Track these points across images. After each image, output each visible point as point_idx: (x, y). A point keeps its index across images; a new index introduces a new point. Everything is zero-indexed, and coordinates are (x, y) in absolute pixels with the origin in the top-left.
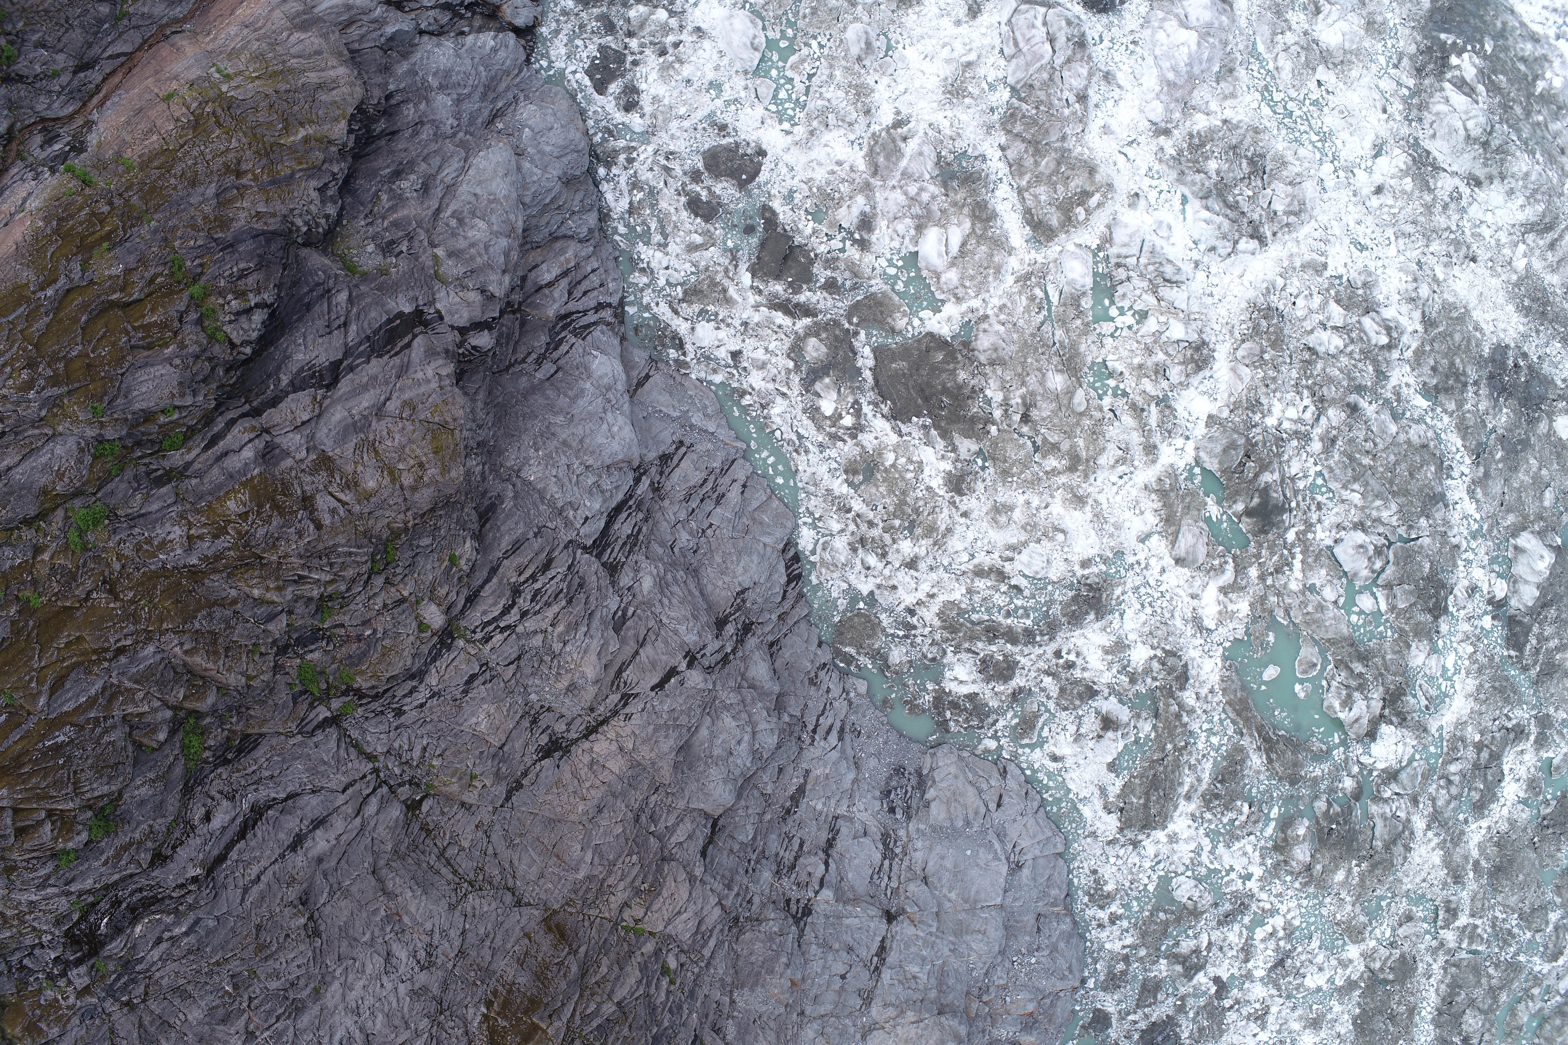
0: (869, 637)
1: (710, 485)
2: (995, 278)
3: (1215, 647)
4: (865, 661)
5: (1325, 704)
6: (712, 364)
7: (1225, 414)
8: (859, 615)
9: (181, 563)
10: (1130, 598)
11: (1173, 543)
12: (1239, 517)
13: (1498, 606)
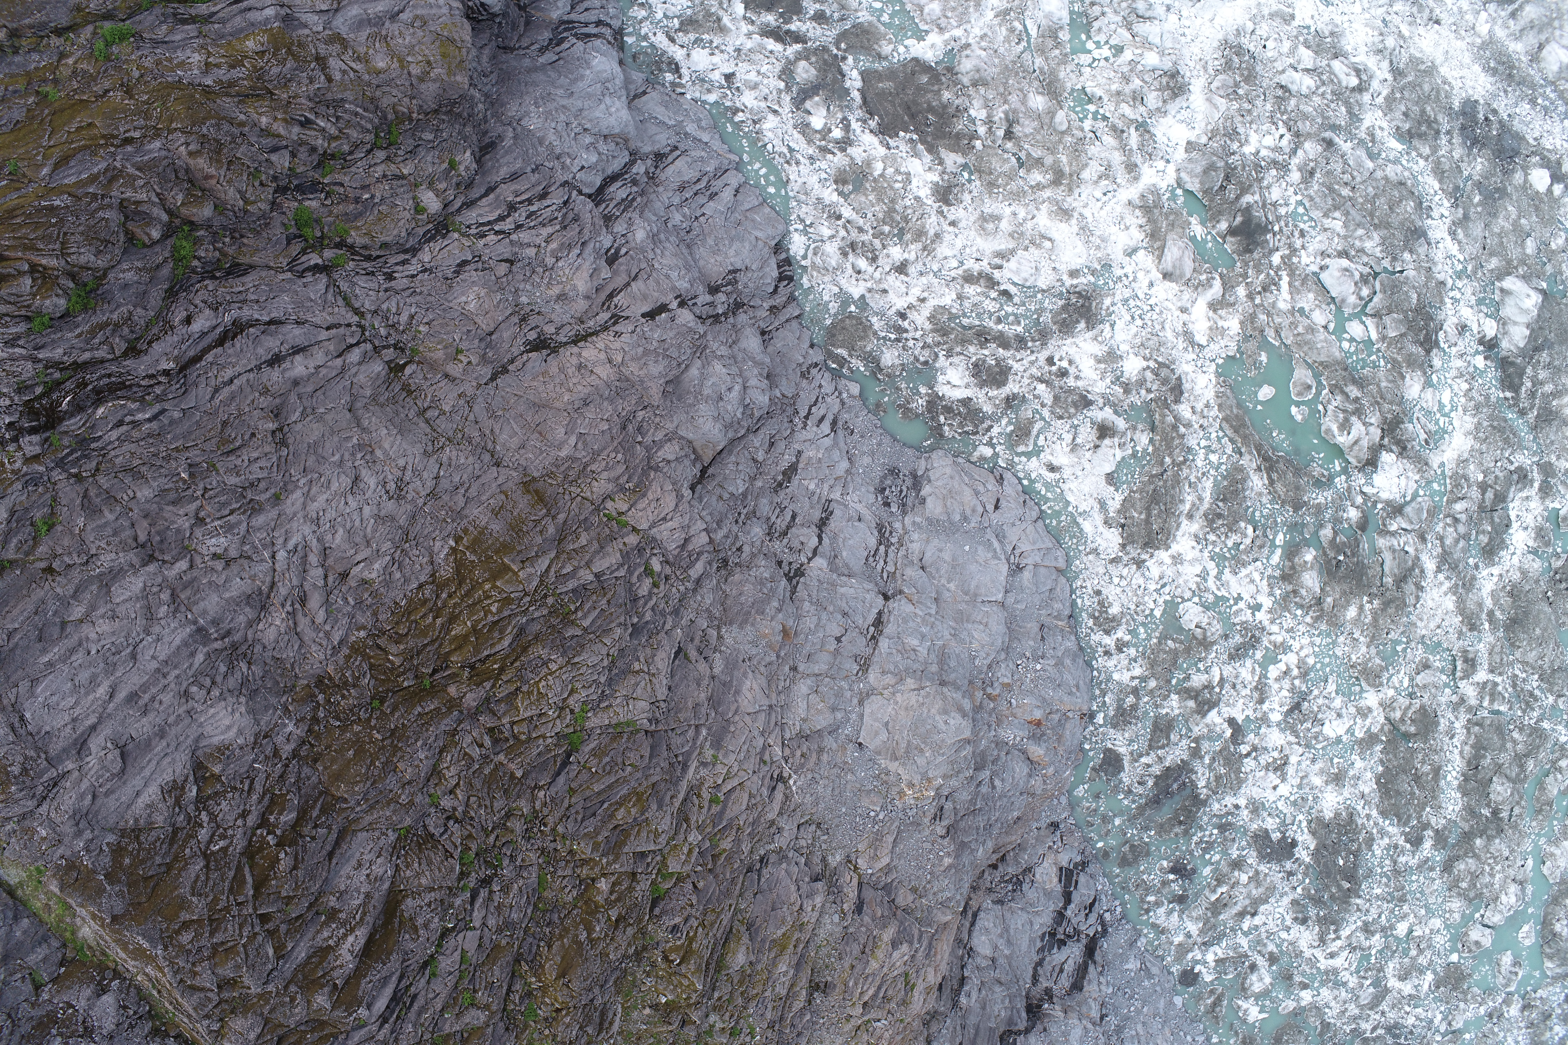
0: (861, 338)
1: (703, 184)
2: (976, 10)
3: (1208, 363)
4: (858, 364)
5: (1323, 428)
6: (706, 85)
7: (1204, 140)
8: (850, 316)
9: (197, 81)
10: (1119, 308)
11: (1160, 258)
12: (1224, 238)
13: (1489, 346)
